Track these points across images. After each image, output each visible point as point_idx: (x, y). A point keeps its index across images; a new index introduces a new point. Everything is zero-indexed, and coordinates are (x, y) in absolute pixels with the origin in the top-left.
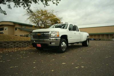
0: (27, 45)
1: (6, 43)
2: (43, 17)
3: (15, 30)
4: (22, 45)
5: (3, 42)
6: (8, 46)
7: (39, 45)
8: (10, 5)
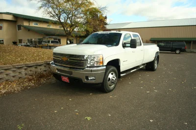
3: (18, 30)
7: (65, 79)
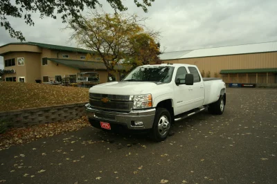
0: (77, 114)
1: (27, 115)
2: (110, 33)
3: (44, 64)
4: (64, 115)
5: (21, 111)
6: (33, 119)
7: (106, 125)
8: (29, 16)
